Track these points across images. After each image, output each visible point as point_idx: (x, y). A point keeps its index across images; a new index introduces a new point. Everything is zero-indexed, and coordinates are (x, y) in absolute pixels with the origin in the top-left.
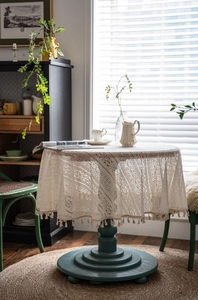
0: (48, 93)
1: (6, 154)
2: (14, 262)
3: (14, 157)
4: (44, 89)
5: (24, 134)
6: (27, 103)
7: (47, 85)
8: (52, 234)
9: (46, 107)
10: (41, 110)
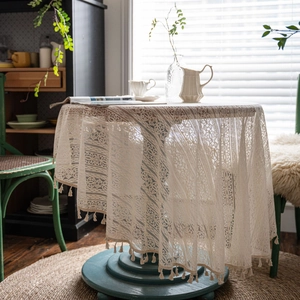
0: (70, 33)
1: (16, 120)
2: (23, 266)
3: (26, 123)
4: (64, 29)
5: (37, 90)
6: (44, 53)
7: (70, 23)
8: (78, 226)
9: (69, 54)
10: (60, 58)
